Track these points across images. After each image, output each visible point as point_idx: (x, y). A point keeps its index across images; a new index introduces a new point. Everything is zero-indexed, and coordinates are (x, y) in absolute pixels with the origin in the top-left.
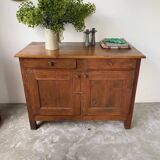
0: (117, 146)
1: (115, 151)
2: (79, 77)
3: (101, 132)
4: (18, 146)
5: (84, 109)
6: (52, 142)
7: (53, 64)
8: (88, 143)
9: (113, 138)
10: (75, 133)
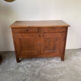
0: (58, 68)
1: (57, 70)
2: (40, 36)
3: (50, 63)
4: (11, 70)
5: (42, 52)
6: (27, 68)
7: (27, 30)
8: (44, 68)
9: (56, 65)
10: (38, 63)
